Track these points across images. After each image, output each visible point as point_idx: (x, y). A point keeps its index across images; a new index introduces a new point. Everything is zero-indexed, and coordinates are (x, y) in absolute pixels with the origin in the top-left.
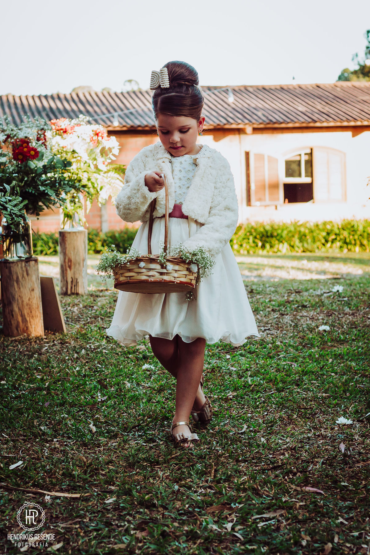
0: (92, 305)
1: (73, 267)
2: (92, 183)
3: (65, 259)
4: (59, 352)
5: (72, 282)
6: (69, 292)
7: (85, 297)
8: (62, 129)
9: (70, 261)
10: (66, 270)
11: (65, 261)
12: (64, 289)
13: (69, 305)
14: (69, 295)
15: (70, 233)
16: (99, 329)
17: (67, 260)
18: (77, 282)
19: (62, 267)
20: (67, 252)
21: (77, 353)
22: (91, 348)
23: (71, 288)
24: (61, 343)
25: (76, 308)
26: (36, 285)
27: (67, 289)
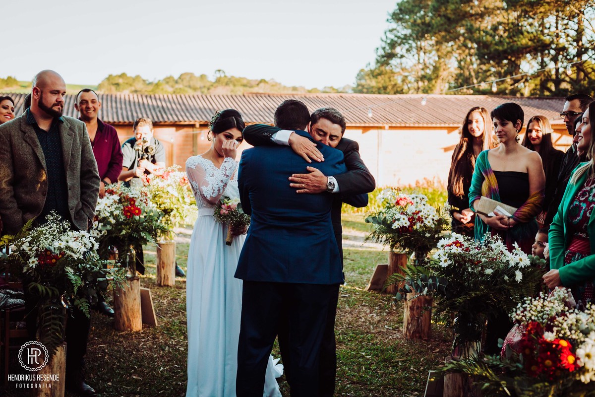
0: (177, 298)
1: (165, 267)
2: (180, 213)
3: (160, 262)
4: (151, 349)
5: (164, 277)
6: (162, 284)
7: (173, 289)
8: (161, 176)
9: (163, 263)
10: (161, 269)
11: (160, 263)
12: (159, 282)
13: (161, 296)
14: (162, 287)
15: (164, 244)
16: (180, 323)
17: (161, 263)
18: (168, 278)
19: (158, 267)
20: (162, 257)
21: (163, 350)
22: (172, 344)
23: (164, 281)
24: (153, 338)
25: (166, 300)
26: (137, 296)
27: (161, 282)
